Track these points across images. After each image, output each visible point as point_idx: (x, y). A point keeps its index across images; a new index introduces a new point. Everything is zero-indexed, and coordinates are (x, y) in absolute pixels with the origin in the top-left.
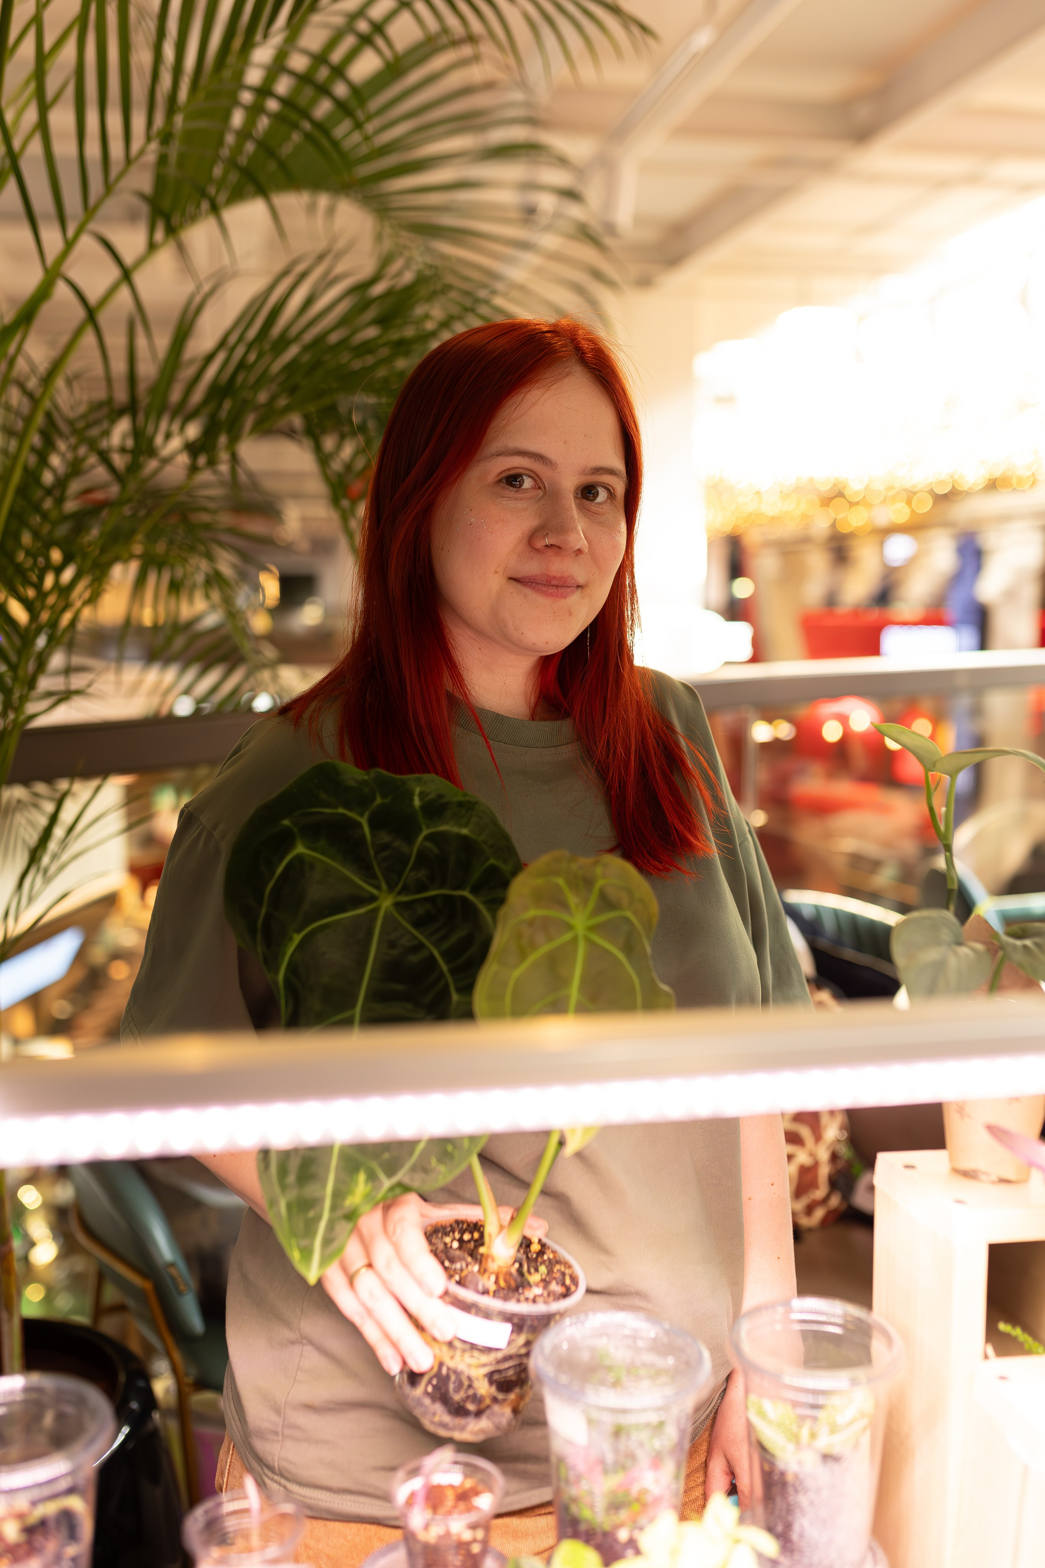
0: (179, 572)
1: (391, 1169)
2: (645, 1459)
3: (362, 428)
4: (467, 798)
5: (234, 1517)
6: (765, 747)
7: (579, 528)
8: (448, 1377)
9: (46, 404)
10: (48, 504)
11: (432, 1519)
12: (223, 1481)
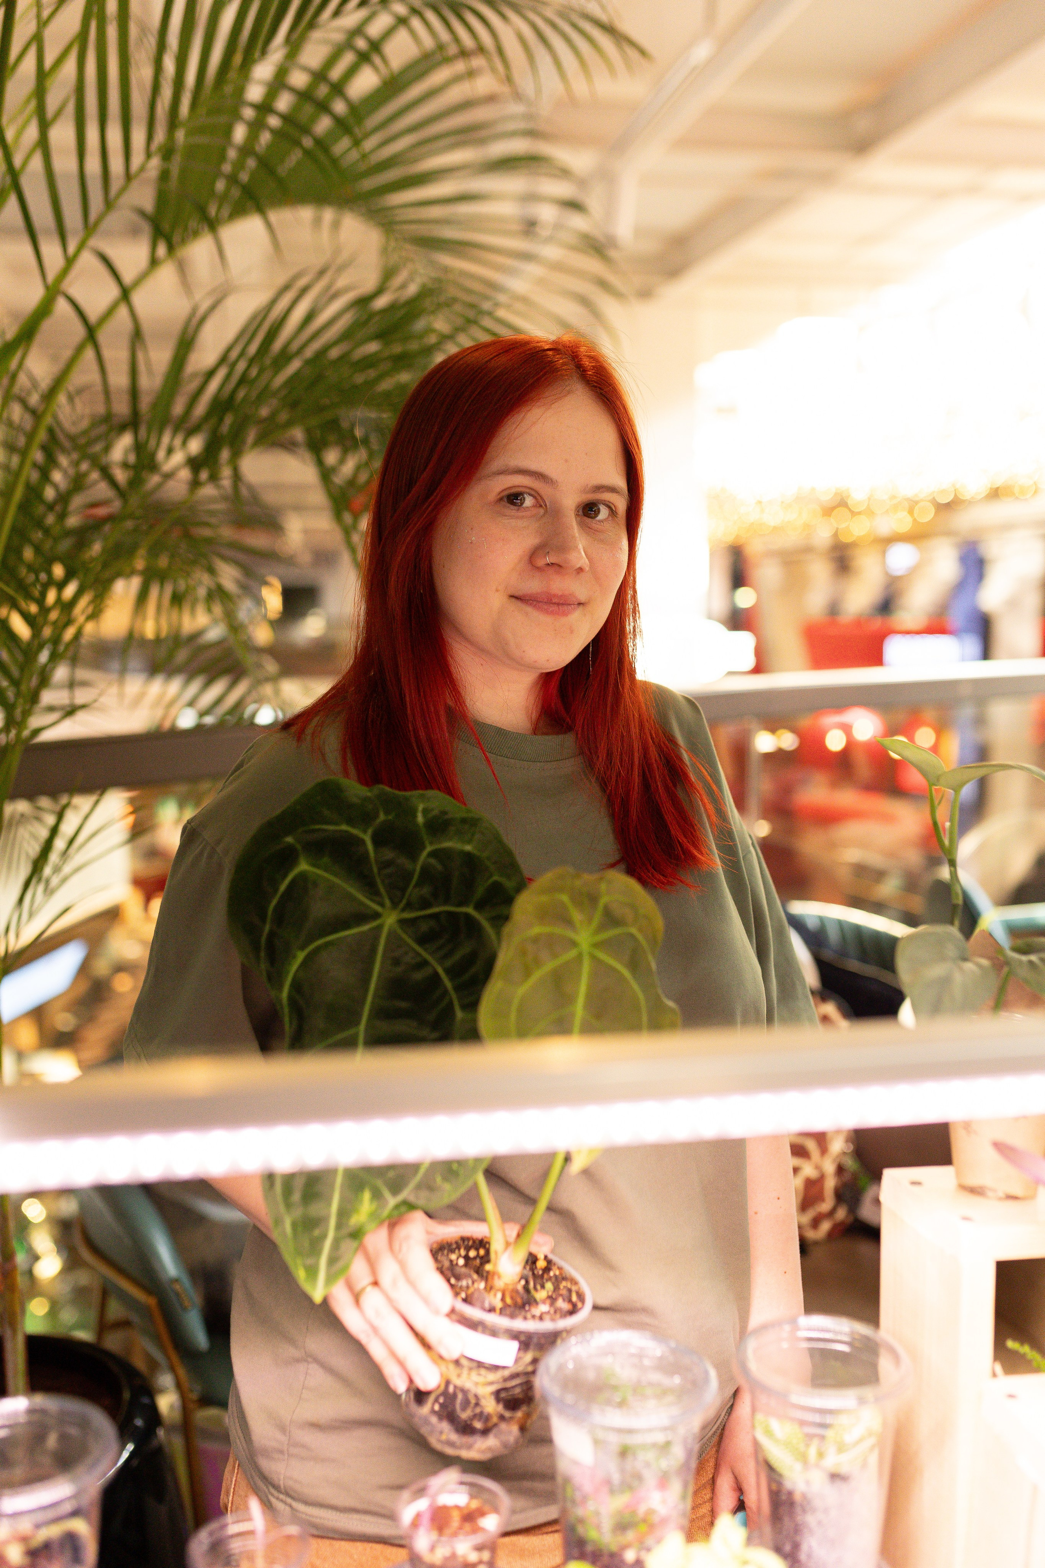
0: (182, 585)
1: (396, 1187)
2: (650, 1479)
3: (365, 441)
4: (470, 815)
5: (239, 1539)
6: (768, 757)
7: (580, 547)
8: (455, 1395)
9: (48, 420)
10: (50, 519)
11: (438, 1541)
12: (229, 1500)
